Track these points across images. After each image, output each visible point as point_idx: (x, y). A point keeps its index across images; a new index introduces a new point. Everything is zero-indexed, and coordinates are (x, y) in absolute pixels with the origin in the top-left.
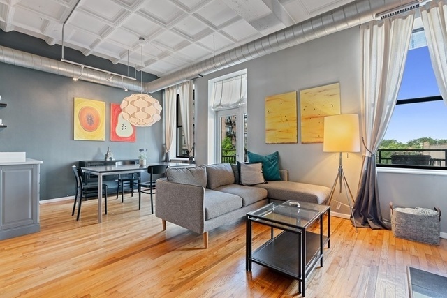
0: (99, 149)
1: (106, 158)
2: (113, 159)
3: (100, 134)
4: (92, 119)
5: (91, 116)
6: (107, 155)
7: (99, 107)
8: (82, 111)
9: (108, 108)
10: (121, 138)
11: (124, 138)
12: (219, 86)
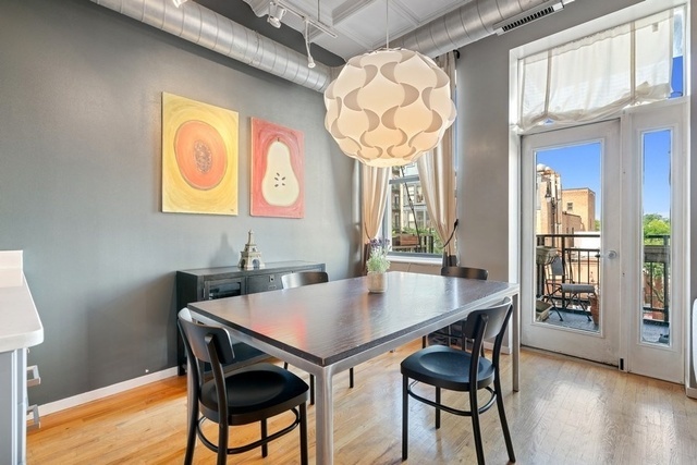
0: (224, 238)
1: (243, 263)
2: (262, 266)
3: (226, 197)
4: (207, 157)
5: (204, 148)
6: (245, 254)
7: (225, 126)
8: (183, 130)
9: (244, 129)
10: (274, 208)
11: (283, 207)
12: (540, 64)
